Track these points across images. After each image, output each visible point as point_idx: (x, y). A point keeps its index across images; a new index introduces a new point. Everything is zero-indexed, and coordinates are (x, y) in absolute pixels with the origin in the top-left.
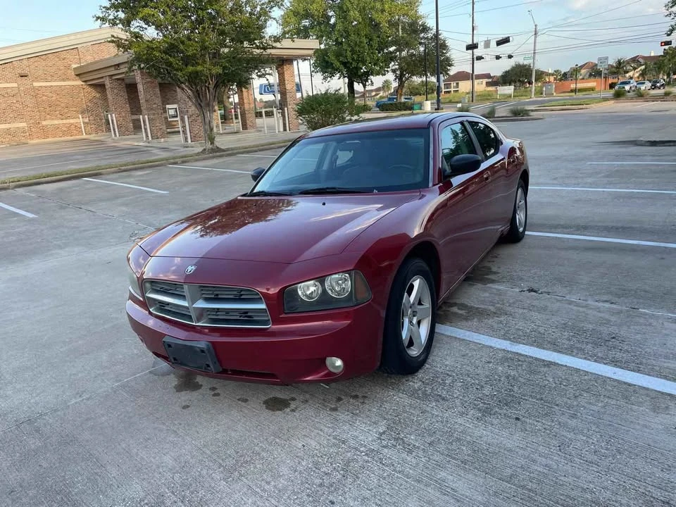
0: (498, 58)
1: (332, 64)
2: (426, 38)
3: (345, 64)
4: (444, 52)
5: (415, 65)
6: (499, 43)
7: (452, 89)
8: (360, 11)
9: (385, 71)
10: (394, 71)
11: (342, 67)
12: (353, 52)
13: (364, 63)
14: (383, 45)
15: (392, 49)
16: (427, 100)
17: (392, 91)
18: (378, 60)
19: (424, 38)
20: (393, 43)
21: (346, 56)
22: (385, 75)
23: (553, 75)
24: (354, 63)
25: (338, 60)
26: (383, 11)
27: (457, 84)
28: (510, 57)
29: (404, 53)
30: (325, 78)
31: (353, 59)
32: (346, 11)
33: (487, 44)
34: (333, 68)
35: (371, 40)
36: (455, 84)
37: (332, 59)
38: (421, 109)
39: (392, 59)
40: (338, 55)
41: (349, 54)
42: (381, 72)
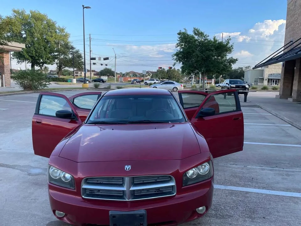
0: (102, 65)
1: (24, 56)
2: (72, 52)
3: (32, 57)
4: (81, 59)
5: (68, 62)
6: (105, 59)
7: (79, 75)
8: (40, 34)
9: (53, 63)
10: (57, 63)
11: (30, 58)
12: (36, 52)
13: (42, 57)
14: (52, 51)
15: (56, 54)
16: (74, 78)
17: (49, 72)
18: (49, 58)
19: (71, 51)
20: (56, 51)
21: (33, 54)
22: (53, 64)
23: (119, 74)
24: (36, 57)
25: (28, 55)
26: (52, 36)
27: (81, 73)
28: (106, 65)
29: (62, 57)
30: (18, 62)
31: (36, 55)
32: (32, 33)
33: (100, 59)
34: (25, 58)
35: (45, 48)
36: (80, 73)
37: (25, 53)
38: (71, 82)
39: (56, 58)
40: (27, 52)
41: (34, 53)
42: (51, 63)
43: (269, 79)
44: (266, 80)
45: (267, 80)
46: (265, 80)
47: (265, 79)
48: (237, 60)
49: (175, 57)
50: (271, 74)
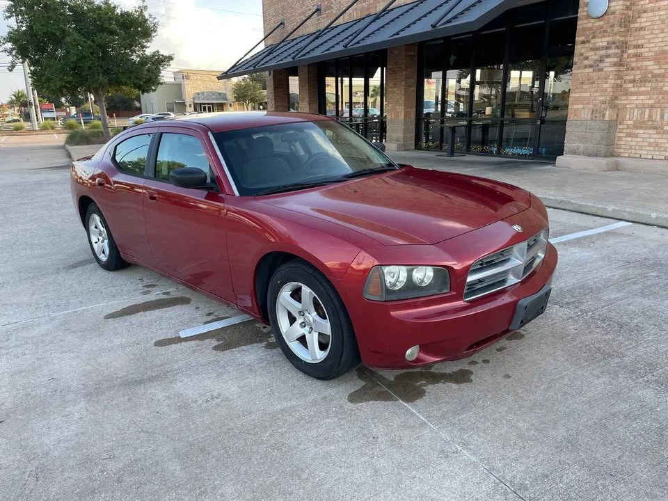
43: (195, 105)
44: (190, 106)
45: (193, 106)
46: (188, 106)
47: (188, 104)
48: (171, 58)
49: (9, 45)
50: (198, 94)
